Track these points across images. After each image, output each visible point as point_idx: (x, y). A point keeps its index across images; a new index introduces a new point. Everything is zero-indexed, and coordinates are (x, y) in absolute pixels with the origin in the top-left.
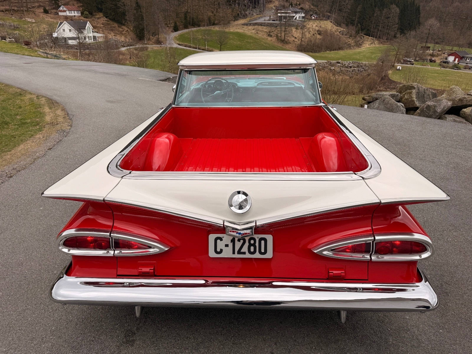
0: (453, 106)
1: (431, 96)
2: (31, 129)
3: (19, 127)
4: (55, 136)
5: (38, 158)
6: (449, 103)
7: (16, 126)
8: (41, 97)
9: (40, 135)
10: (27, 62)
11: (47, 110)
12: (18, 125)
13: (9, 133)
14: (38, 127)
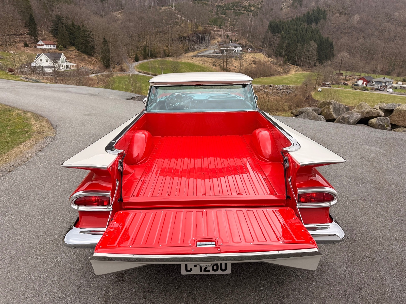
0: (362, 117)
1: (345, 110)
2: (21, 136)
3: (11, 135)
5: (31, 157)
6: (359, 115)
7: (8, 135)
8: (27, 112)
9: (30, 141)
10: (12, 85)
11: (33, 122)
12: (10, 134)
13: (2, 140)
14: (27, 135)
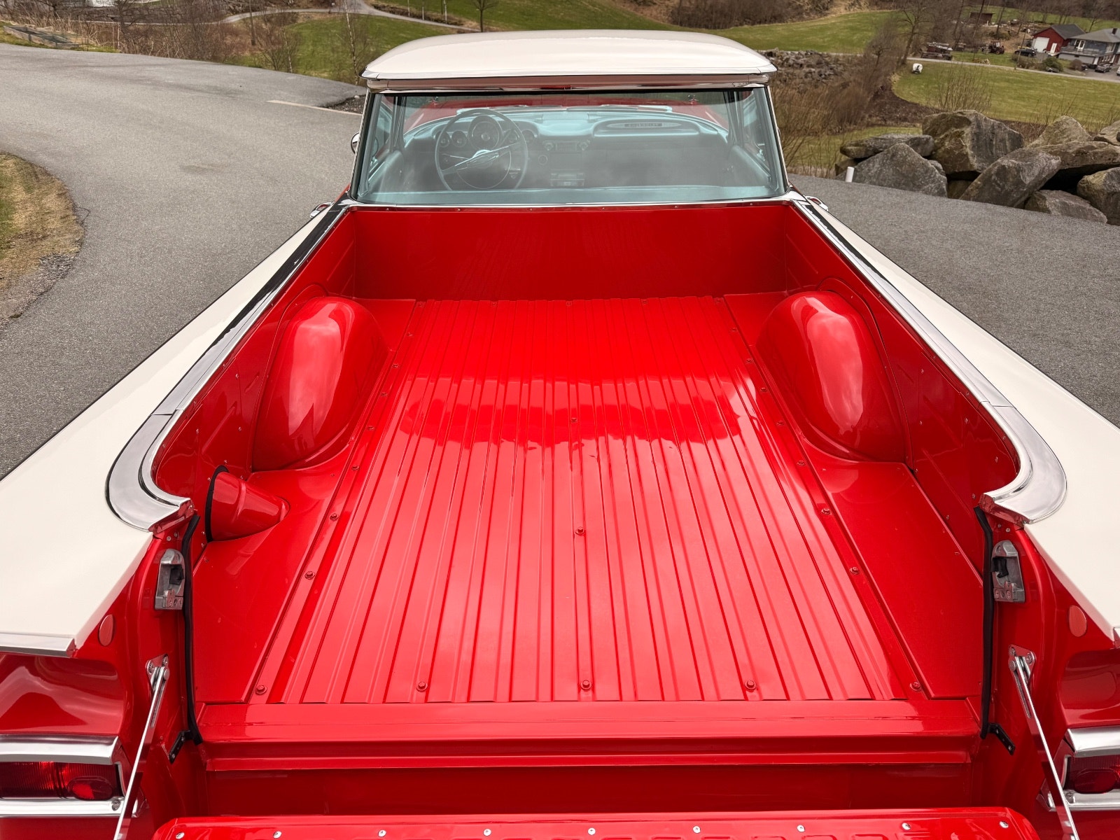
0: (1062, 168)
1: (1008, 144)
4: (35, 274)
6: (1054, 162)
8: (4, 156)
11: (18, 194)
